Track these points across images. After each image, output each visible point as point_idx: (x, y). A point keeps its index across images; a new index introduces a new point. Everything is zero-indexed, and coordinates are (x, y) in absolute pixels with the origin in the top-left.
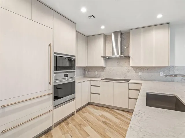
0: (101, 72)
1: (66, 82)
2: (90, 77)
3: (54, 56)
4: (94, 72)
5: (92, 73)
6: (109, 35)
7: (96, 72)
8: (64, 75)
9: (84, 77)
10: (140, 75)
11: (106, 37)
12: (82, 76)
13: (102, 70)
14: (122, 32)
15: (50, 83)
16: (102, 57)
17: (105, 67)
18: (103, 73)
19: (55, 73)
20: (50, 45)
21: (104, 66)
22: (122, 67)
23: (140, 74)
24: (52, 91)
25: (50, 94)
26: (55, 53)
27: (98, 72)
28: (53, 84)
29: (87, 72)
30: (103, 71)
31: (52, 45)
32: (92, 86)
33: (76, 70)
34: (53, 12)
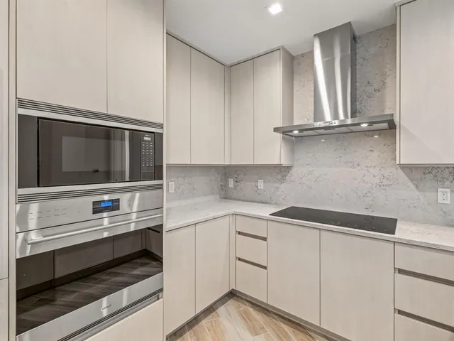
0: (277, 185)
1: (106, 235)
2: (239, 200)
4: (253, 184)
5: (247, 187)
6: (303, 55)
7: (261, 184)
9: (225, 198)
10: (440, 201)
11: (295, 63)
12: (218, 197)
13: (279, 177)
14: (357, 34)
16: (276, 130)
17: (288, 168)
18: (283, 187)
21: (284, 162)
22: (353, 167)
27: (264, 182)
30: (283, 180)
32: (240, 233)
33: (164, 181)
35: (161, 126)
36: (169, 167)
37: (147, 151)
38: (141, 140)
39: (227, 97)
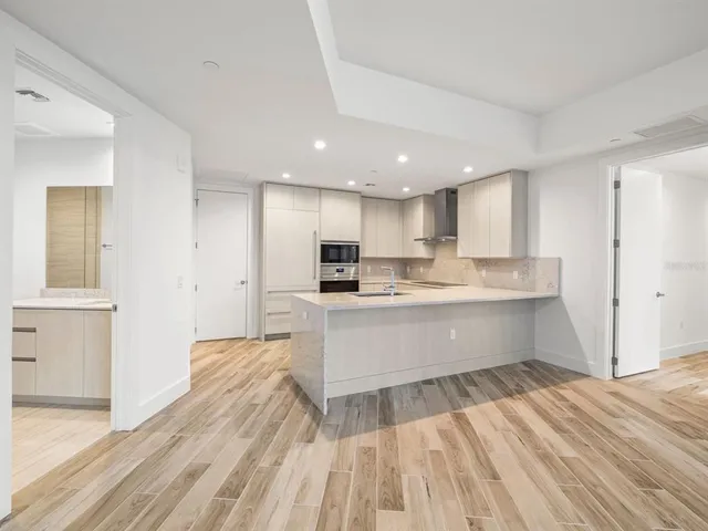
0: (428, 269)
3: (321, 245)
8: (339, 269)
14: (448, 191)
15: (315, 278)
16: (419, 240)
19: (322, 266)
20: (315, 233)
23: (484, 273)
24: (318, 288)
26: (322, 241)
28: (318, 280)
29: (408, 270)
30: (431, 266)
31: (317, 232)
33: (360, 264)
34: (321, 190)
35: (359, 243)
36: (364, 258)
37: (353, 252)
38: (351, 248)
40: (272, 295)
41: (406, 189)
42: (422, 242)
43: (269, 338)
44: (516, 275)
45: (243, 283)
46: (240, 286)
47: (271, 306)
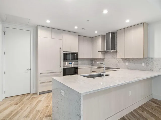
3: (63, 53)
8: (69, 63)
9: (92, 66)
11: (105, 37)
15: (61, 67)
17: (104, 59)
19: (63, 62)
20: (60, 48)
21: (101, 58)
23: (127, 64)
24: (62, 71)
25: (60, 72)
26: (63, 52)
28: (62, 67)
31: (61, 48)
32: (92, 71)
33: (78, 61)
34: (62, 31)
35: (77, 52)
36: (79, 59)
37: (75, 56)
38: (75, 55)
39: (91, 45)
40: (42, 75)
41: (96, 32)
42: (100, 52)
43: (41, 93)
44: (143, 65)
45: (28, 70)
46: (27, 71)
47: (42, 79)
